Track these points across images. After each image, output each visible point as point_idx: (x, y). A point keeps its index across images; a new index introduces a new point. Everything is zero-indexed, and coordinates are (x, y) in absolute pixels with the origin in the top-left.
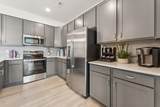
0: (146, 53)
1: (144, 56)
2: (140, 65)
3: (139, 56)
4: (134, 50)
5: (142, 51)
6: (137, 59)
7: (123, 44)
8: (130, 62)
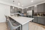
1: (42, 15)
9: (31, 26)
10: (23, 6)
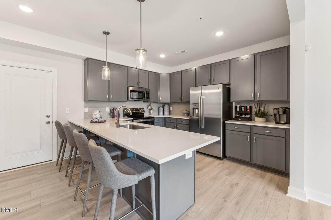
0: (281, 113)
1: (279, 115)
2: (276, 123)
3: (275, 115)
4: (270, 109)
5: (278, 111)
6: (273, 117)
7: (260, 103)
8: (267, 121)
9: (214, 178)
10: (162, 56)
